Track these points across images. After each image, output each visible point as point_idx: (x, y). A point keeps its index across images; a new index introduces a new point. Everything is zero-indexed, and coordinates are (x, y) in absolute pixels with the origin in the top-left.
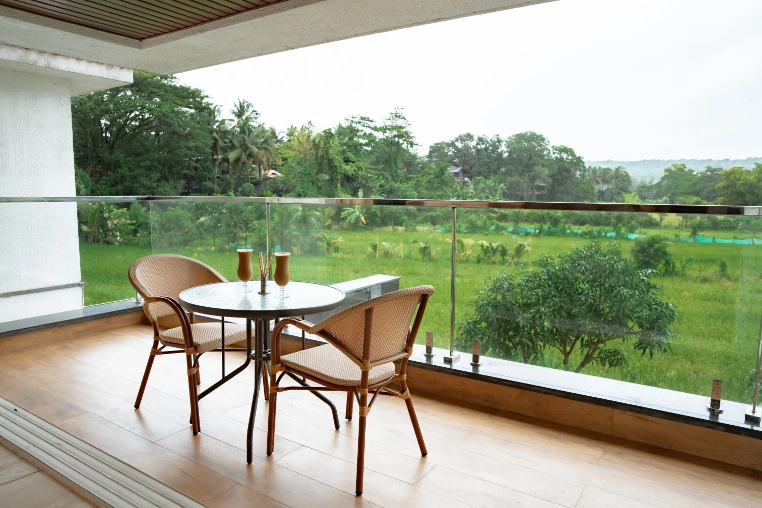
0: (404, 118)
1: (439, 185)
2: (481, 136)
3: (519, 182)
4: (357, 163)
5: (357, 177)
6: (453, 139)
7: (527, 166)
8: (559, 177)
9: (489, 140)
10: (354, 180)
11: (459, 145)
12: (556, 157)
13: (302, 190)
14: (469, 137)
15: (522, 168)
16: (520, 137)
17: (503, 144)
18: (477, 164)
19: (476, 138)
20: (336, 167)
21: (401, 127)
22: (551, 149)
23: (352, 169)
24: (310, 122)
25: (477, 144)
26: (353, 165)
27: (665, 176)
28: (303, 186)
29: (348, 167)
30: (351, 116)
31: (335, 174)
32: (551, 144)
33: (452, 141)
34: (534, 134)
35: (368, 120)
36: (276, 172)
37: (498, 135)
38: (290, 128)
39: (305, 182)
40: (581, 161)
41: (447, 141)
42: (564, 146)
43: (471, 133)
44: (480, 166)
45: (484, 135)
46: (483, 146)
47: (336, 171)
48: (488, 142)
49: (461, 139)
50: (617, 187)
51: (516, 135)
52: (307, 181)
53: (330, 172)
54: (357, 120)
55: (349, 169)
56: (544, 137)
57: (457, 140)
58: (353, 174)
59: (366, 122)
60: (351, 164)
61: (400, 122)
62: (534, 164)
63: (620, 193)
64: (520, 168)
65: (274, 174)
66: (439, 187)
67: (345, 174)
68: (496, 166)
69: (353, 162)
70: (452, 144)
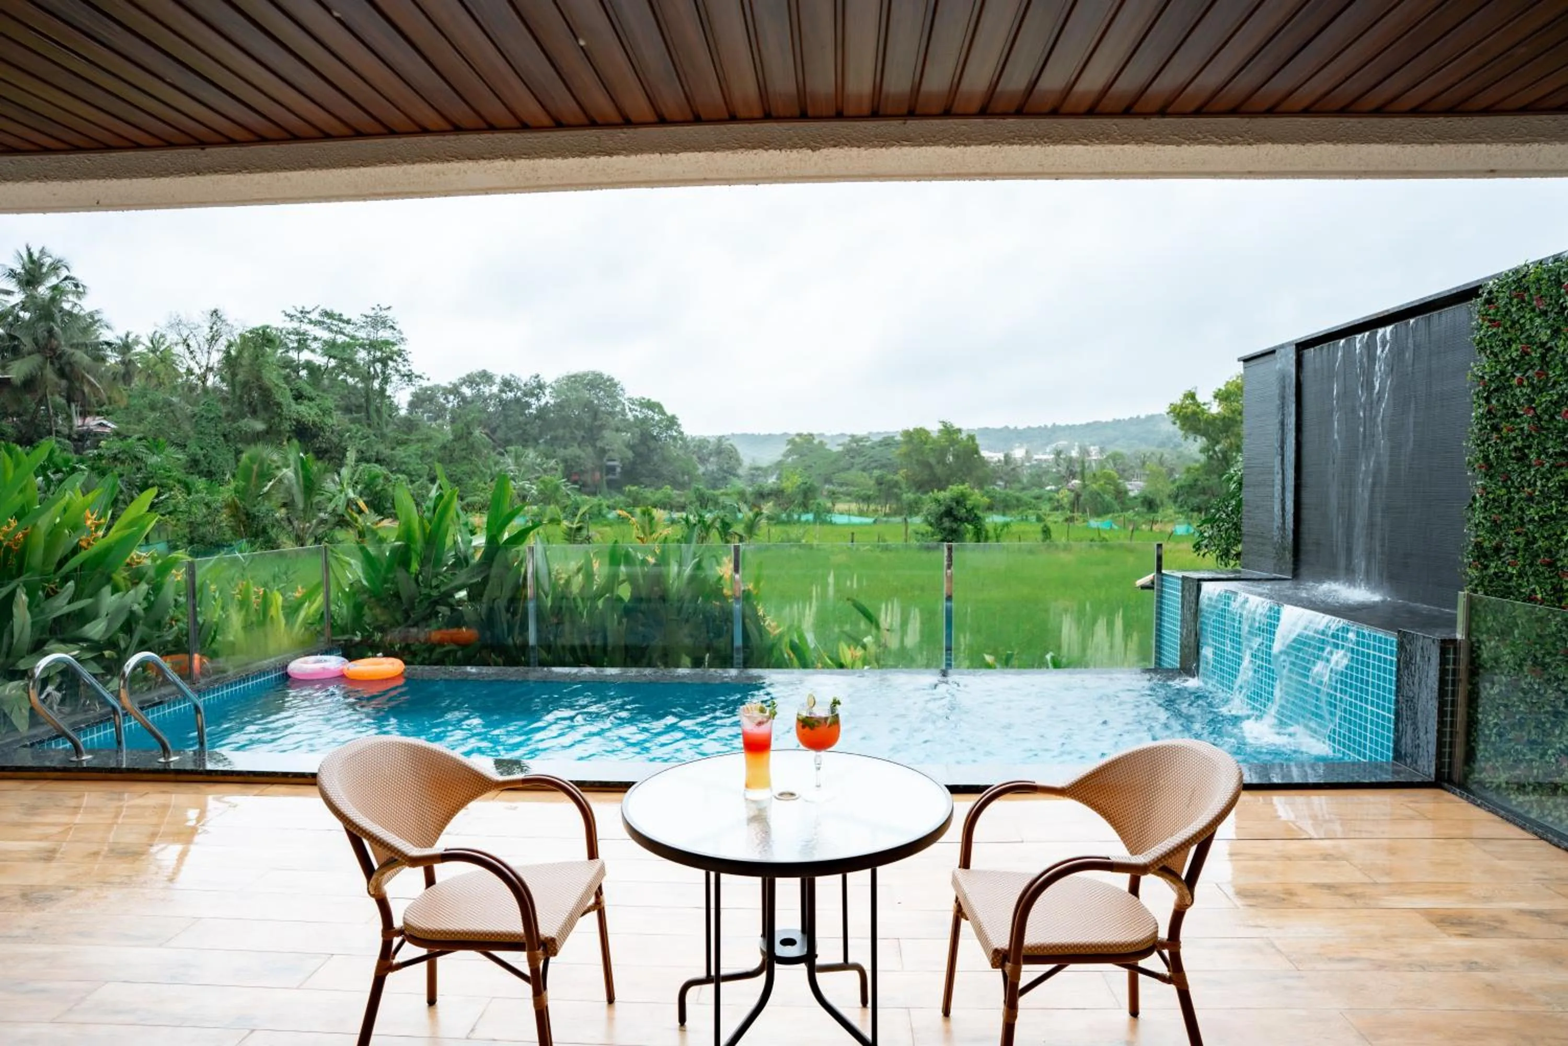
0: (392, 327)
1: (464, 453)
2: (507, 376)
3: (579, 457)
4: (318, 401)
5: (322, 429)
6: (455, 380)
7: (591, 429)
8: (642, 449)
9: (522, 385)
10: (316, 436)
11: (467, 391)
12: (636, 417)
13: (201, 453)
14: (486, 377)
15: (582, 433)
16: (574, 381)
17: (547, 391)
18: (503, 426)
19: (498, 380)
20: (279, 405)
21: (387, 343)
22: (626, 403)
23: (313, 413)
24: (215, 312)
25: (501, 391)
26: (311, 404)
27: (789, 451)
28: (204, 444)
29: (302, 408)
30: (300, 309)
31: (277, 420)
32: (626, 396)
33: (454, 385)
34: (600, 376)
35: (341, 320)
36: (105, 422)
37: (537, 376)
38: (124, 337)
39: (210, 434)
40: (676, 424)
41: (445, 383)
42: (647, 397)
43: (490, 370)
44: (509, 428)
45: (512, 376)
46: (511, 395)
47: (280, 415)
48: (519, 388)
49: (470, 380)
50: (721, 469)
51: (569, 377)
52: (213, 432)
53: (266, 416)
54: (315, 316)
55: (307, 412)
56: (616, 381)
57: (464, 382)
58: (314, 424)
59: (335, 322)
60: (306, 402)
61: (384, 334)
62: (602, 427)
63: (725, 478)
64: (580, 434)
65: (101, 425)
66: (465, 458)
67: (298, 421)
68: (537, 430)
69: (311, 399)
70: (454, 390)
